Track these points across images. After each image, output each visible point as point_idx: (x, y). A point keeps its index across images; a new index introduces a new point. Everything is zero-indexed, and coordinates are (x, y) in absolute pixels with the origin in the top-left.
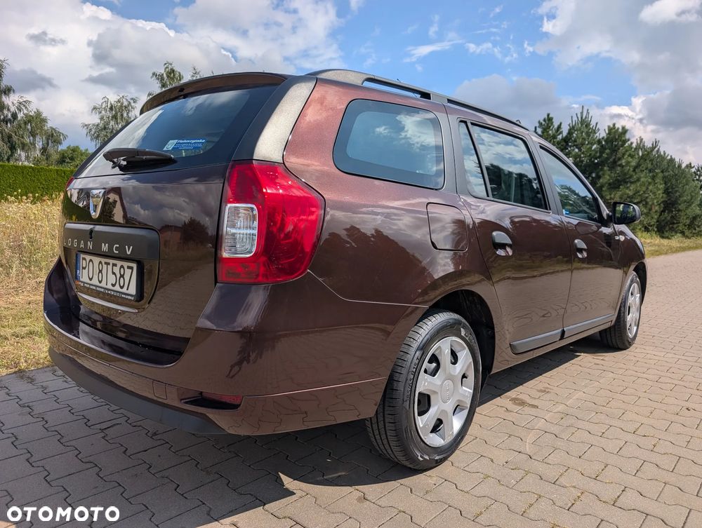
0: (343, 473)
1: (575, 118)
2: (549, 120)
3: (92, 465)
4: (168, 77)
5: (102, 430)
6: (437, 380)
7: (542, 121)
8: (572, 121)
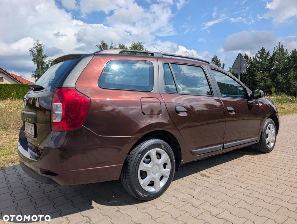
0: (116, 201)
1: (276, 48)
2: (263, 50)
3: (31, 196)
4: (102, 46)
5: (40, 184)
6: (149, 165)
7: (260, 51)
8: (275, 50)
